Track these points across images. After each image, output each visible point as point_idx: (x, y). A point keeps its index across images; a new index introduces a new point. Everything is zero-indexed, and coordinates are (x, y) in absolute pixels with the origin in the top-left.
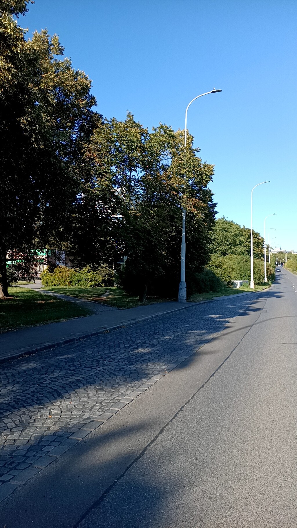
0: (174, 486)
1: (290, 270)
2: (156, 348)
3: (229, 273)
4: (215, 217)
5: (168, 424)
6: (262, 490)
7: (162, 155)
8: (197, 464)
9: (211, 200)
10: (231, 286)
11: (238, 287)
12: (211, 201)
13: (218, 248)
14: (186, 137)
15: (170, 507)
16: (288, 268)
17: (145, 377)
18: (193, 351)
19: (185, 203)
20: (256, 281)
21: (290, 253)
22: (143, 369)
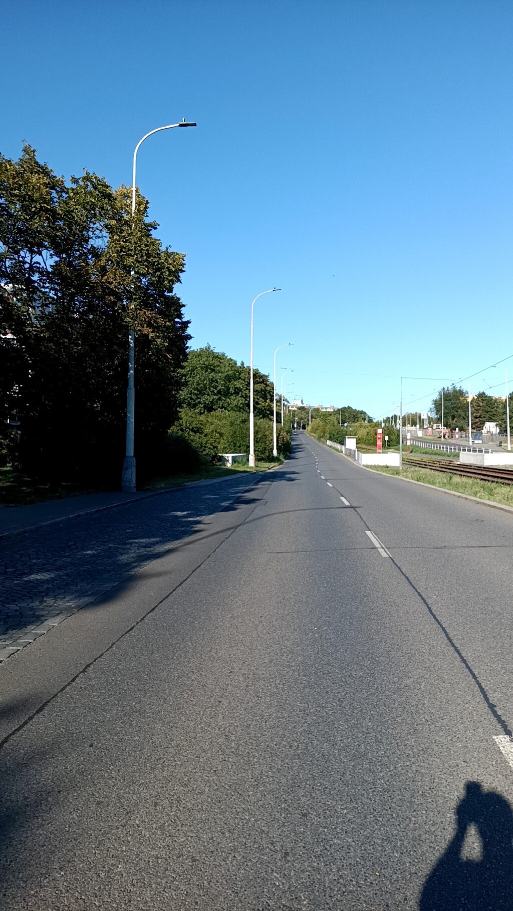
0: (43, 793)
1: (315, 437)
2: (65, 572)
3: (215, 441)
4: (186, 346)
5: (56, 695)
6: (186, 779)
7: (91, 229)
8: (90, 753)
9: (180, 316)
10: (218, 464)
11: (229, 465)
12: (180, 318)
13: (198, 398)
14: (134, 200)
15: (27, 826)
16: (313, 434)
17: (33, 622)
18: (130, 573)
19: (132, 319)
20: (259, 455)
21: (317, 410)
22: (32, 609)
